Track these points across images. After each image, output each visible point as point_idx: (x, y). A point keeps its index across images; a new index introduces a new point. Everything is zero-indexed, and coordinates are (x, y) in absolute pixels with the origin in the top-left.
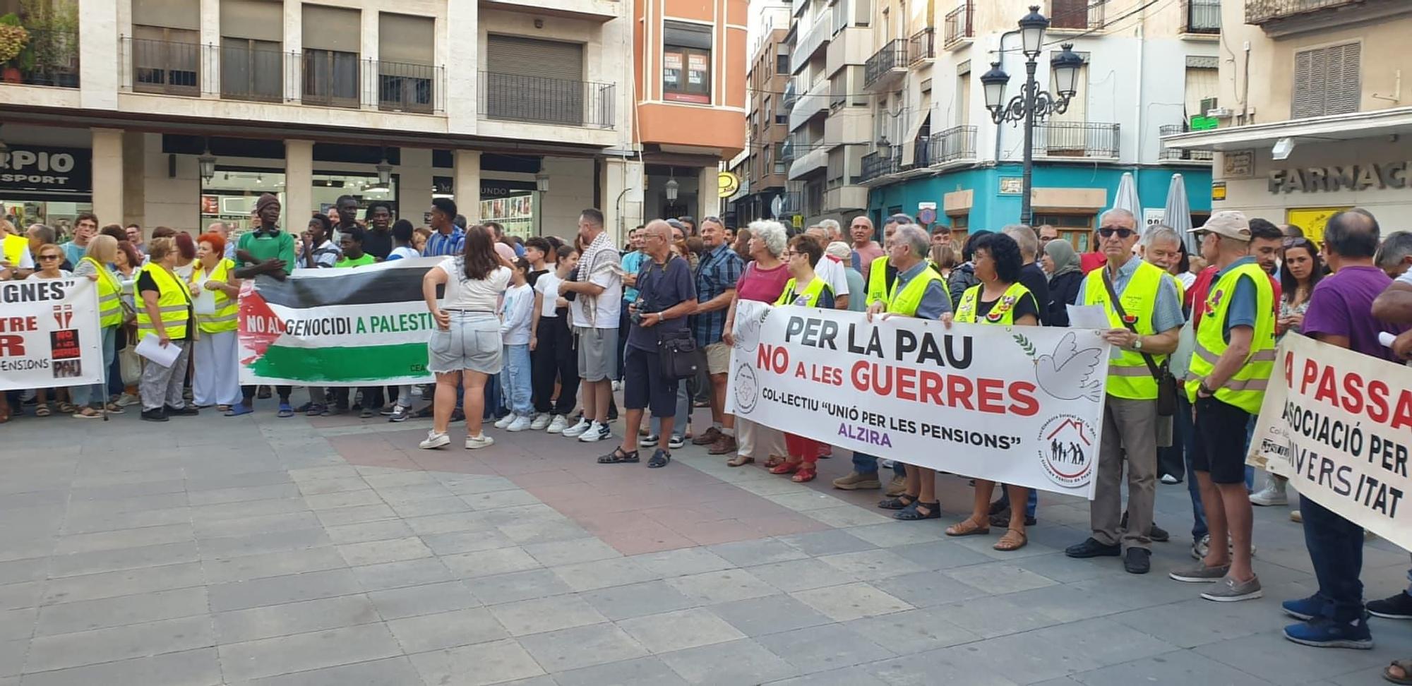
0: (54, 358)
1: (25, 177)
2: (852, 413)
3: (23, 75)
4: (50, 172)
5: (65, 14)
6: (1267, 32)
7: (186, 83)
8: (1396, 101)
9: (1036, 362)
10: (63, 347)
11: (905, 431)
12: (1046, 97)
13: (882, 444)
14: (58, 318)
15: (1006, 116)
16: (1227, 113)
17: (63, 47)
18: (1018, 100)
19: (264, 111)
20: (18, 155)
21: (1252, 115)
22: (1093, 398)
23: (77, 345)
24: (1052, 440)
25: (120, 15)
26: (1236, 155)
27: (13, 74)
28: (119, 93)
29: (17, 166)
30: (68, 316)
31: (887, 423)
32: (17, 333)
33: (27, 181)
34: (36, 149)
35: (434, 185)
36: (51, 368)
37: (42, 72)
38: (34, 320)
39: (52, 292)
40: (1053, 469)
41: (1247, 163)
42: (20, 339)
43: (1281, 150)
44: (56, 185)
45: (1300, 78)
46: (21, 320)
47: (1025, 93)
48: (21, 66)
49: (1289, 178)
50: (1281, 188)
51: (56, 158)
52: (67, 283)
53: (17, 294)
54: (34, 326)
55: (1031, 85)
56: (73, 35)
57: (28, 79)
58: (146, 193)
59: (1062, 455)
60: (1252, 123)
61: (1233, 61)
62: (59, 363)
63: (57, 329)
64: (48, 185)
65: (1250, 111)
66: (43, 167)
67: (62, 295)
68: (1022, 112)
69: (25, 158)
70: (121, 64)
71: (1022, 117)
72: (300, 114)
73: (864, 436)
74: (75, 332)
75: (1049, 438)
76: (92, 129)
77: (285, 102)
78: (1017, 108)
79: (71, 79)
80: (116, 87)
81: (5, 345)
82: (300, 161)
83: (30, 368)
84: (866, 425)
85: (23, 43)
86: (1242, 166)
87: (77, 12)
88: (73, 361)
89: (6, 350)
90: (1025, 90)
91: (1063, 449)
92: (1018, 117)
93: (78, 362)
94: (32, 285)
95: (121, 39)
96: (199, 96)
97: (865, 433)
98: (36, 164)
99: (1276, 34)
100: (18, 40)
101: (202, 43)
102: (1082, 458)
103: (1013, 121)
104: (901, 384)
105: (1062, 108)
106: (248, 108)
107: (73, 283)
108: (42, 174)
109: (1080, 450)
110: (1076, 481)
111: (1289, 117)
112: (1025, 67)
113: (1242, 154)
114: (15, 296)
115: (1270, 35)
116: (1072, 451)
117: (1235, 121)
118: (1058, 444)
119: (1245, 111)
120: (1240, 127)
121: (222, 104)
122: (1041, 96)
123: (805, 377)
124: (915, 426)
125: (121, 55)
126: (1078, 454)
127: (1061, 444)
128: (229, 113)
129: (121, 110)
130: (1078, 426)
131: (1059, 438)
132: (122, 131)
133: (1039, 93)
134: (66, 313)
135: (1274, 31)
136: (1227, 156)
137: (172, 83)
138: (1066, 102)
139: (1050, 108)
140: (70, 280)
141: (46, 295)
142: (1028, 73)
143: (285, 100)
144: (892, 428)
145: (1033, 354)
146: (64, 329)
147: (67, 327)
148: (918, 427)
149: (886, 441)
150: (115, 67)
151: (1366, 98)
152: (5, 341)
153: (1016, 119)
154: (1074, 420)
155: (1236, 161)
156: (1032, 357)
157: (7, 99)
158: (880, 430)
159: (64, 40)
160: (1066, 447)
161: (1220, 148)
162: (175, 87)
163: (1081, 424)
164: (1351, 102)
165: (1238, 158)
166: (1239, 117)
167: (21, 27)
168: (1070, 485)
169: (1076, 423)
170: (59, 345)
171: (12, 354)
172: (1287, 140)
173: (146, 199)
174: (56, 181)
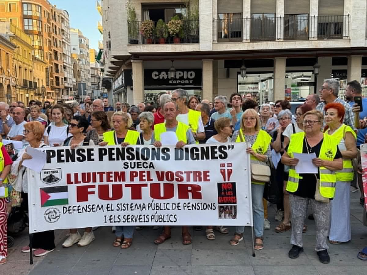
0: (219, 203)
1: (180, 81)
3: (181, 40)
4: (188, 79)
5: (194, 13)
7: (237, 37)
10: (226, 196)
14: (223, 172)
17: (194, 27)
19: (268, 45)
20: (178, 73)
23: (235, 194)
25: (214, 10)
27: (178, 40)
28: (213, 44)
29: (177, 77)
30: (230, 172)
32: (198, 183)
33: (180, 83)
34: (183, 70)
35: (332, 74)
36: (217, 210)
37: (187, 38)
38: (208, 174)
39: (219, 153)
42: (199, 188)
44: (189, 84)
46: (200, 173)
48: (180, 36)
51: (190, 73)
52: (229, 147)
53: (198, 154)
54: (208, 178)
56: (197, 21)
57: (182, 41)
58: (218, 85)
62: (223, 207)
63: (222, 181)
64: (187, 84)
66: (185, 77)
67: (226, 156)
69: (180, 74)
70: (213, 31)
72: (283, 44)
74: (234, 184)
76: (203, 60)
77: (277, 40)
79: (196, 40)
80: (212, 41)
81: (190, 191)
82: (280, 66)
83: (204, 209)
85: (181, 26)
87: (199, 12)
88: (231, 207)
89: (190, 194)
93: (235, 207)
94: (207, 148)
95: (214, 21)
96: (242, 41)
98: (183, 76)
100: (179, 25)
101: (243, 18)
106: (261, 44)
107: (233, 147)
108: (185, 80)
114: (197, 155)
121: (251, 44)
125: (214, 27)
128: (254, 48)
129: (213, 50)
132: (213, 60)
134: (228, 170)
137: (232, 37)
140: (231, 144)
141: (216, 155)
143: (276, 39)
146: (227, 181)
147: (229, 180)
150: (211, 33)
152: (190, 188)
157: (176, 50)
159: (194, 24)
162: (233, 39)
167: (180, 20)
170: (223, 193)
171: (194, 197)
173: (219, 87)
174: (189, 82)
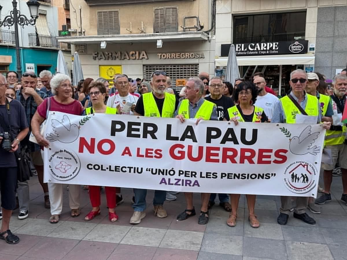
2: (171, 172)
6: (88, 3)
8: (131, 32)
9: (290, 140)
11: (210, 178)
12: (24, 18)
13: (193, 186)
15: (4, 24)
16: (75, 31)
18: (10, 18)
21: (84, 32)
22: (313, 153)
24: (292, 173)
26: (79, 46)
31: (198, 175)
40: (292, 186)
41: (84, 49)
43: (103, 45)
45: (100, 21)
47: (13, 15)
49: (99, 55)
50: (97, 58)
55: (15, 11)
59: (297, 180)
60: (84, 35)
61: (75, 12)
65: (83, 31)
68: (12, 23)
71: (12, 25)
73: (180, 183)
75: (290, 173)
78: (9, 21)
84: (182, 177)
86: (82, 50)
90: (13, 13)
91: (297, 177)
92: (10, 25)
97: (181, 181)
99: (91, 4)
102: (307, 180)
103: (7, 26)
104: (209, 154)
105: (33, 23)
109: (306, 176)
110: (304, 190)
111: (97, 34)
112: (12, 4)
113: (82, 46)
115: (89, 4)
116: (302, 178)
117: (78, 34)
118: (295, 174)
119: (81, 30)
120: (80, 36)
122: (21, 17)
123: (130, 155)
124: (217, 175)
126: (306, 179)
127: (296, 175)
130: (306, 166)
131: (295, 172)
133: (20, 15)
135: (90, 3)
136: (76, 46)
138: (35, 21)
139: (27, 22)
142: (14, 6)
144: (201, 177)
145: (290, 136)
148: (219, 175)
149: (196, 183)
151: (122, 30)
153: (9, 26)
154: (303, 164)
155: (80, 48)
156: (289, 138)
158: (193, 179)
160: (299, 176)
161: (74, 43)
163: (307, 165)
164: (117, 31)
165: (81, 47)
166: (79, 32)
168: (301, 192)
169: (304, 165)
172: (105, 42)
